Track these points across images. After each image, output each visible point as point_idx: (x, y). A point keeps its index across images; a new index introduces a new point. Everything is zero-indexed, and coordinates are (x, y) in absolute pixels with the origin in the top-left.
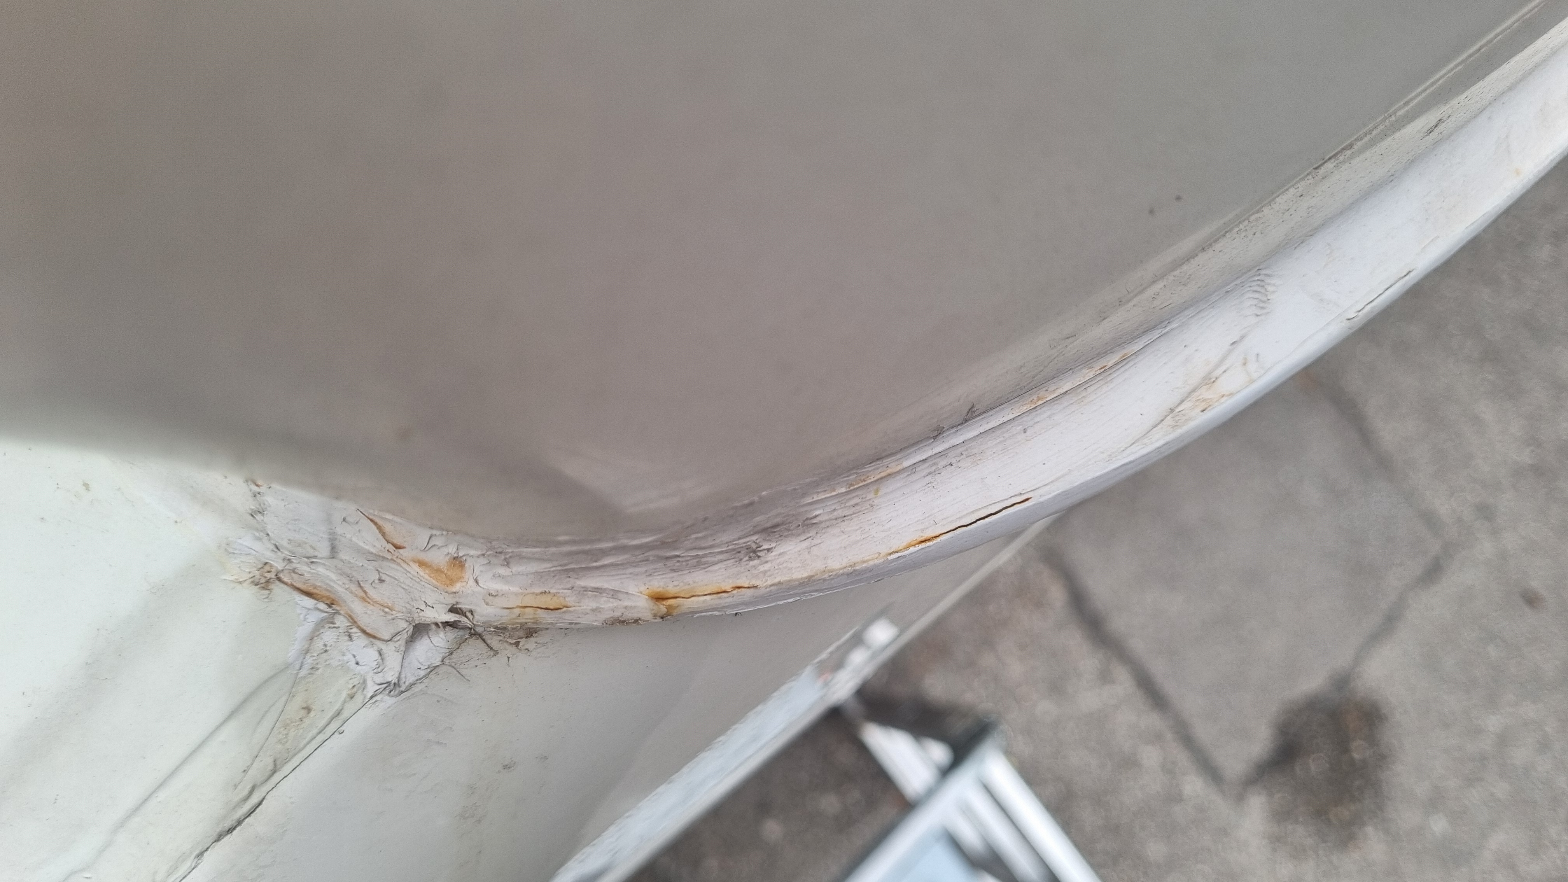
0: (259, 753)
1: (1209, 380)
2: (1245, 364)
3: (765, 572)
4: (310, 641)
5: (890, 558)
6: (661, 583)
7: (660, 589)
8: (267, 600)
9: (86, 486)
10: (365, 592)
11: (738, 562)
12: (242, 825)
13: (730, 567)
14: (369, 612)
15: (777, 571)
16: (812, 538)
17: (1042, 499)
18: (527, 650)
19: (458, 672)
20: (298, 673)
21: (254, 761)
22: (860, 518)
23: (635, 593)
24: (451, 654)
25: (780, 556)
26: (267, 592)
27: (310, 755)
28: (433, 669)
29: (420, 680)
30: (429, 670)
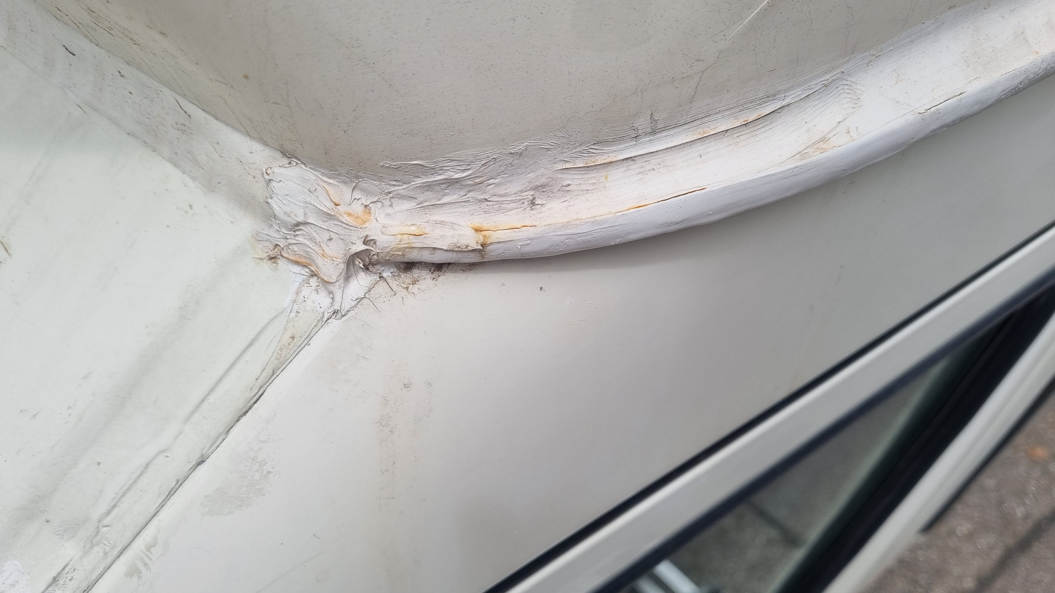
0: (266, 367)
1: (824, 139)
2: (848, 132)
3: (540, 218)
4: (296, 295)
5: (617, 214)
6: (480, 220)
7: (479, 225)
8: (275, 270)
9: (191, 206)
10: (323, 250)
11: (524, 211)
12: (252, 409)
13: (519, 213)
14: (326, 264)
15: (548, 218)
16: (568, 201)
17: (714, 189)
18: (413, 294)
19: (374, 304)
20: (289, 315)
21: (262, 372)
22: (598, 193)
23: (464, 226)
24: (370, 291)
25: (549, 210)
26: (276, 264)
27: (292, 360)
28: (360, 300)
29: (353, 308)
30: (357, 301)
